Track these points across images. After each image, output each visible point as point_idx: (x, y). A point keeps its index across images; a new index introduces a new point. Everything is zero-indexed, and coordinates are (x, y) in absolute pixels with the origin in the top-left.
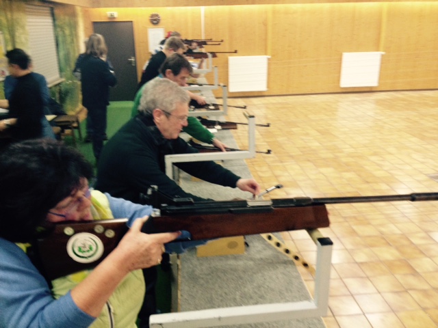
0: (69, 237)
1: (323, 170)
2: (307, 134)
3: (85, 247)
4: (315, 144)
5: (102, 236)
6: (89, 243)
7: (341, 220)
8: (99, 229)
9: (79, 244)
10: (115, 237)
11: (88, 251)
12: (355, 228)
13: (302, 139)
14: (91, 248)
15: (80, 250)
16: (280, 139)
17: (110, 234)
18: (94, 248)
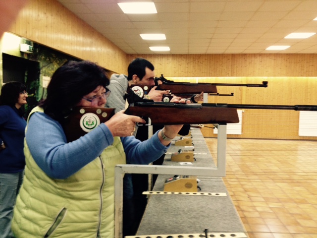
0: (82, 115)
1: (279, 184)
2: (270, 162)
3: (90, 122)
4: (275, 169)
5: (100, 116)
6: (92, 120)
7: (289, 215)
8: (99, 111)
9: (86, 120)
10: (107, 117)
11: (91, 125)
12: (299, 221)
13: (265, 165)
14: (93, 123)
15: (87, 124)
16: (248, 163)
17: (105, 115)
18: (95, 123)
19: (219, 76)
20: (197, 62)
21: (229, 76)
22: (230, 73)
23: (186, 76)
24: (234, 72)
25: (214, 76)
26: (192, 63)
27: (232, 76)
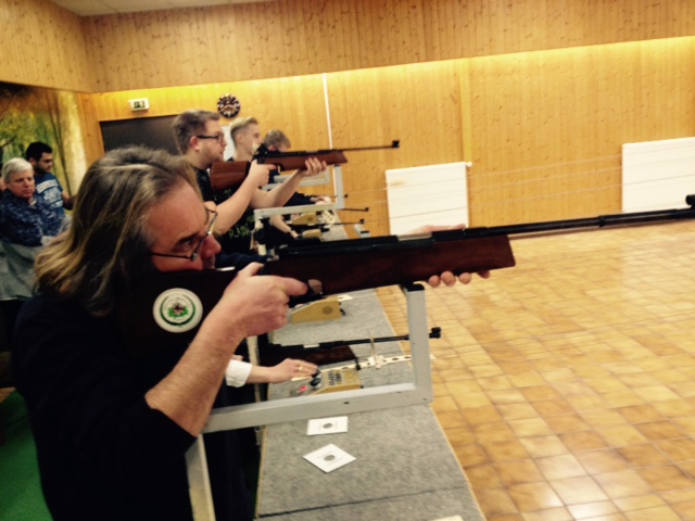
19: (391, 64)
20: (317, 24)
21: (419, 61)
22: (422, 51)
23: (288, 75)
24: (434, 48)
25: (376, 66)
26: (302, 29)
27: (428, 59)
